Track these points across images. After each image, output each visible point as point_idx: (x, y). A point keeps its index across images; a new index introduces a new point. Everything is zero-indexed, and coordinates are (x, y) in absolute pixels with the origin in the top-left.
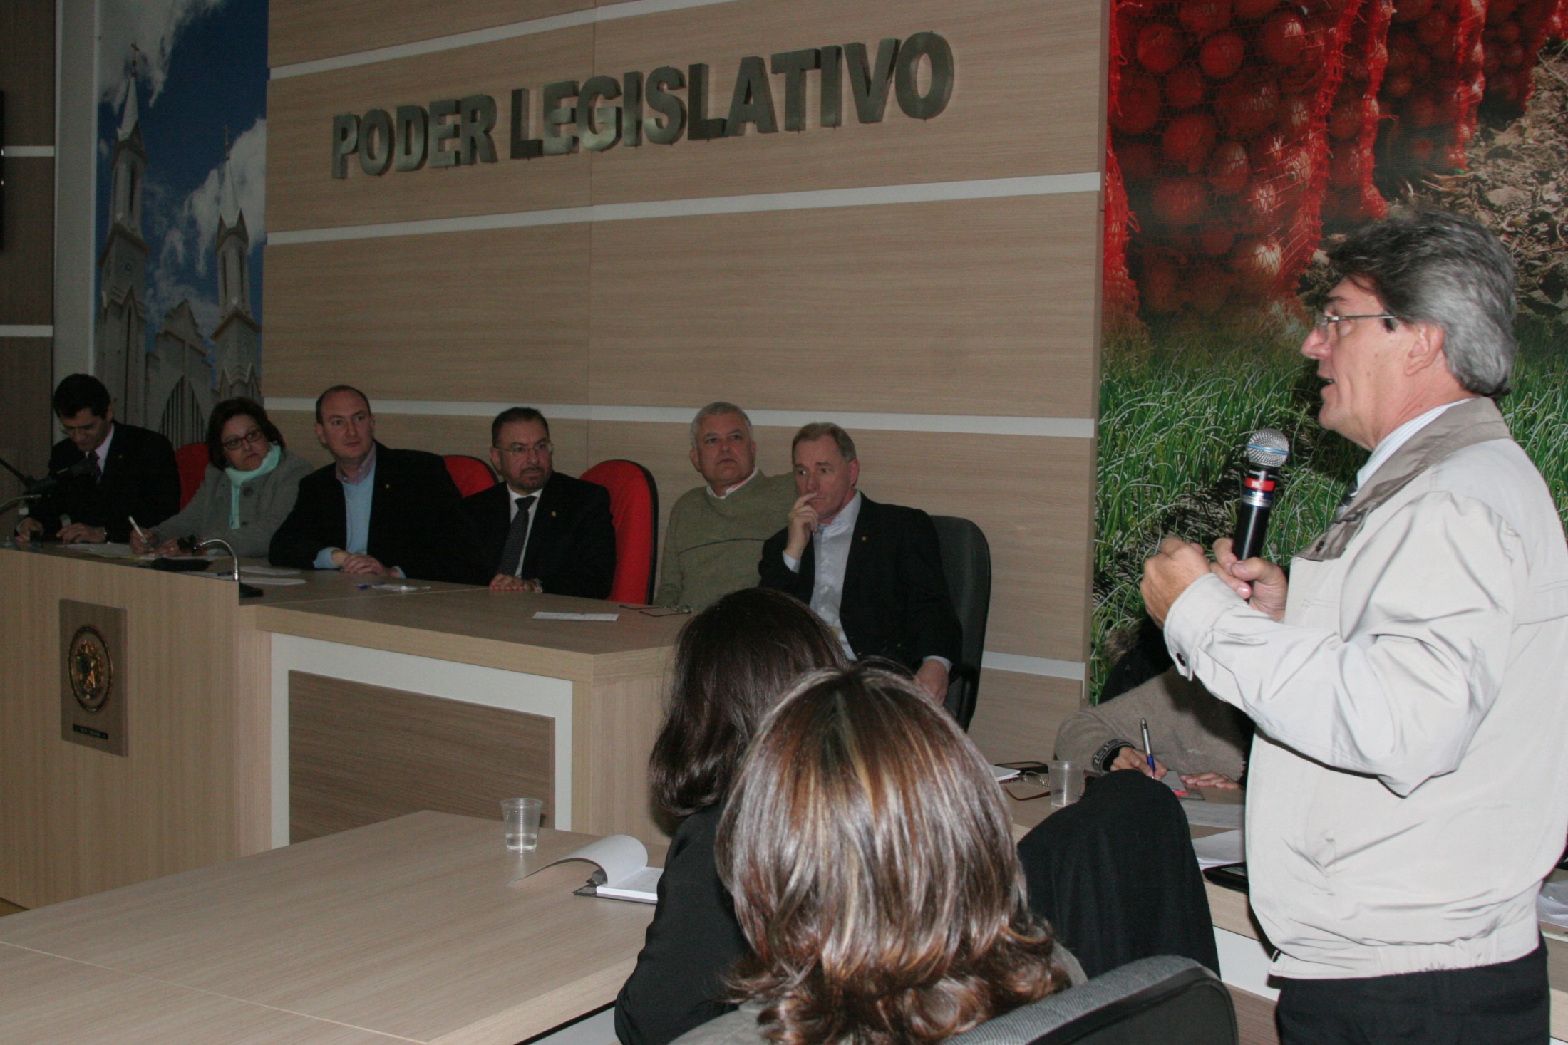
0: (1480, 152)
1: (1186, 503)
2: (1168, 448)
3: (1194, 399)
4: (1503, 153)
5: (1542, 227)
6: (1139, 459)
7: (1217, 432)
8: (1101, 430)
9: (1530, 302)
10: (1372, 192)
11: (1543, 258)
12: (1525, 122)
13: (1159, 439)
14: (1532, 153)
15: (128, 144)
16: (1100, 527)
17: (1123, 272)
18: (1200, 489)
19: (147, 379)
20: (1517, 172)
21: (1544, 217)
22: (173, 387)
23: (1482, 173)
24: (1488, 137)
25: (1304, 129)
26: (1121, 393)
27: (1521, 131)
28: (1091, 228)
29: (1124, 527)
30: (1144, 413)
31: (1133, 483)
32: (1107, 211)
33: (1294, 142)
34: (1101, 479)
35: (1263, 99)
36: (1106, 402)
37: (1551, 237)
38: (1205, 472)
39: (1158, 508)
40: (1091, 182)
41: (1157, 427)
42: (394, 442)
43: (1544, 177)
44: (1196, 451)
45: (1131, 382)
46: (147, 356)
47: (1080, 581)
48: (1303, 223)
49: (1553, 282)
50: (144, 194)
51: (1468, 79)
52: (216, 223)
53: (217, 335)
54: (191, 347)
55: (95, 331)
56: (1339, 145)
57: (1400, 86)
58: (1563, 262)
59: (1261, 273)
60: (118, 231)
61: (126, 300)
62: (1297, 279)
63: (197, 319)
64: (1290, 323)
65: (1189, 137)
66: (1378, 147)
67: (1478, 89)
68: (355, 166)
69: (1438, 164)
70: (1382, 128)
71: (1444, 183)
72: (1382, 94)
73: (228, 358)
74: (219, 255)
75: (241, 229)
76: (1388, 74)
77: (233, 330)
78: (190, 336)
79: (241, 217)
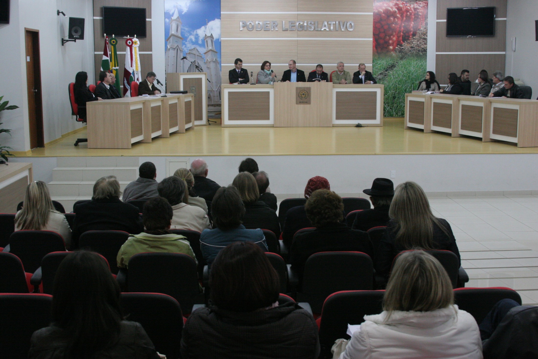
0: (412, 39)
1: (383, 72)
2: (380, 67)
3: (383, 61)
4: (414, 39)
5: (418, 46)
6: (377, 68)
7: (386, 65)
8: (373, 65)
9: (417, 52)
10: (402, 42)
11: (418, 48)
12: (416, 36)
13: (379, 65)
14: (417, 39)
15: (176, 20)
17: (375, 48)
18: (384, 70)
20: (415, 41)
21: (418, 45)
23: (412, 40)
24: (413, 37)
25: (395, 35)
26: (375, 61)
27: (416, 37)
28: (372, 44)
29: (375, 75)
30: (377, 63)
31: (376, 70)
32: (373, 42)
33: (394, 36)
35: (390, 32)
36: (373, 62)
37: (419, 47)
38: (384, 69)
39: (379, 72)
40: (372, 39)
41: (379, 64)
42: (299, 69)
43: (418, 41)
44: (384, 67)
45: (376, 60)
48: (395, 44)
49: (419, 51)
50: (181, 29)
51: (411, 32)
52: (205, 35)
53: (205, 53)
54: (197, 55)
55: (165, 53)
56: (398, 37)
57: (404, 32)
58: (420, 49)
59: (390, 49)
60: (173, 35)
61: (176, 48)
62: (394, 50)
63: (199, 51)
64: (393, 54)
65: (382, 35)
66: (402, 37)
67: (412, 33)
68: (245, 29)
69: (408, 39)
70: (403, 36)
71: (409, 41)
72: (403, 33)
73: (209, 57)
74: (206, 40)
75: (212, 36)
76: (403, 31)
77: (210, 53)
78: (197, 54)
79: (212, 34)
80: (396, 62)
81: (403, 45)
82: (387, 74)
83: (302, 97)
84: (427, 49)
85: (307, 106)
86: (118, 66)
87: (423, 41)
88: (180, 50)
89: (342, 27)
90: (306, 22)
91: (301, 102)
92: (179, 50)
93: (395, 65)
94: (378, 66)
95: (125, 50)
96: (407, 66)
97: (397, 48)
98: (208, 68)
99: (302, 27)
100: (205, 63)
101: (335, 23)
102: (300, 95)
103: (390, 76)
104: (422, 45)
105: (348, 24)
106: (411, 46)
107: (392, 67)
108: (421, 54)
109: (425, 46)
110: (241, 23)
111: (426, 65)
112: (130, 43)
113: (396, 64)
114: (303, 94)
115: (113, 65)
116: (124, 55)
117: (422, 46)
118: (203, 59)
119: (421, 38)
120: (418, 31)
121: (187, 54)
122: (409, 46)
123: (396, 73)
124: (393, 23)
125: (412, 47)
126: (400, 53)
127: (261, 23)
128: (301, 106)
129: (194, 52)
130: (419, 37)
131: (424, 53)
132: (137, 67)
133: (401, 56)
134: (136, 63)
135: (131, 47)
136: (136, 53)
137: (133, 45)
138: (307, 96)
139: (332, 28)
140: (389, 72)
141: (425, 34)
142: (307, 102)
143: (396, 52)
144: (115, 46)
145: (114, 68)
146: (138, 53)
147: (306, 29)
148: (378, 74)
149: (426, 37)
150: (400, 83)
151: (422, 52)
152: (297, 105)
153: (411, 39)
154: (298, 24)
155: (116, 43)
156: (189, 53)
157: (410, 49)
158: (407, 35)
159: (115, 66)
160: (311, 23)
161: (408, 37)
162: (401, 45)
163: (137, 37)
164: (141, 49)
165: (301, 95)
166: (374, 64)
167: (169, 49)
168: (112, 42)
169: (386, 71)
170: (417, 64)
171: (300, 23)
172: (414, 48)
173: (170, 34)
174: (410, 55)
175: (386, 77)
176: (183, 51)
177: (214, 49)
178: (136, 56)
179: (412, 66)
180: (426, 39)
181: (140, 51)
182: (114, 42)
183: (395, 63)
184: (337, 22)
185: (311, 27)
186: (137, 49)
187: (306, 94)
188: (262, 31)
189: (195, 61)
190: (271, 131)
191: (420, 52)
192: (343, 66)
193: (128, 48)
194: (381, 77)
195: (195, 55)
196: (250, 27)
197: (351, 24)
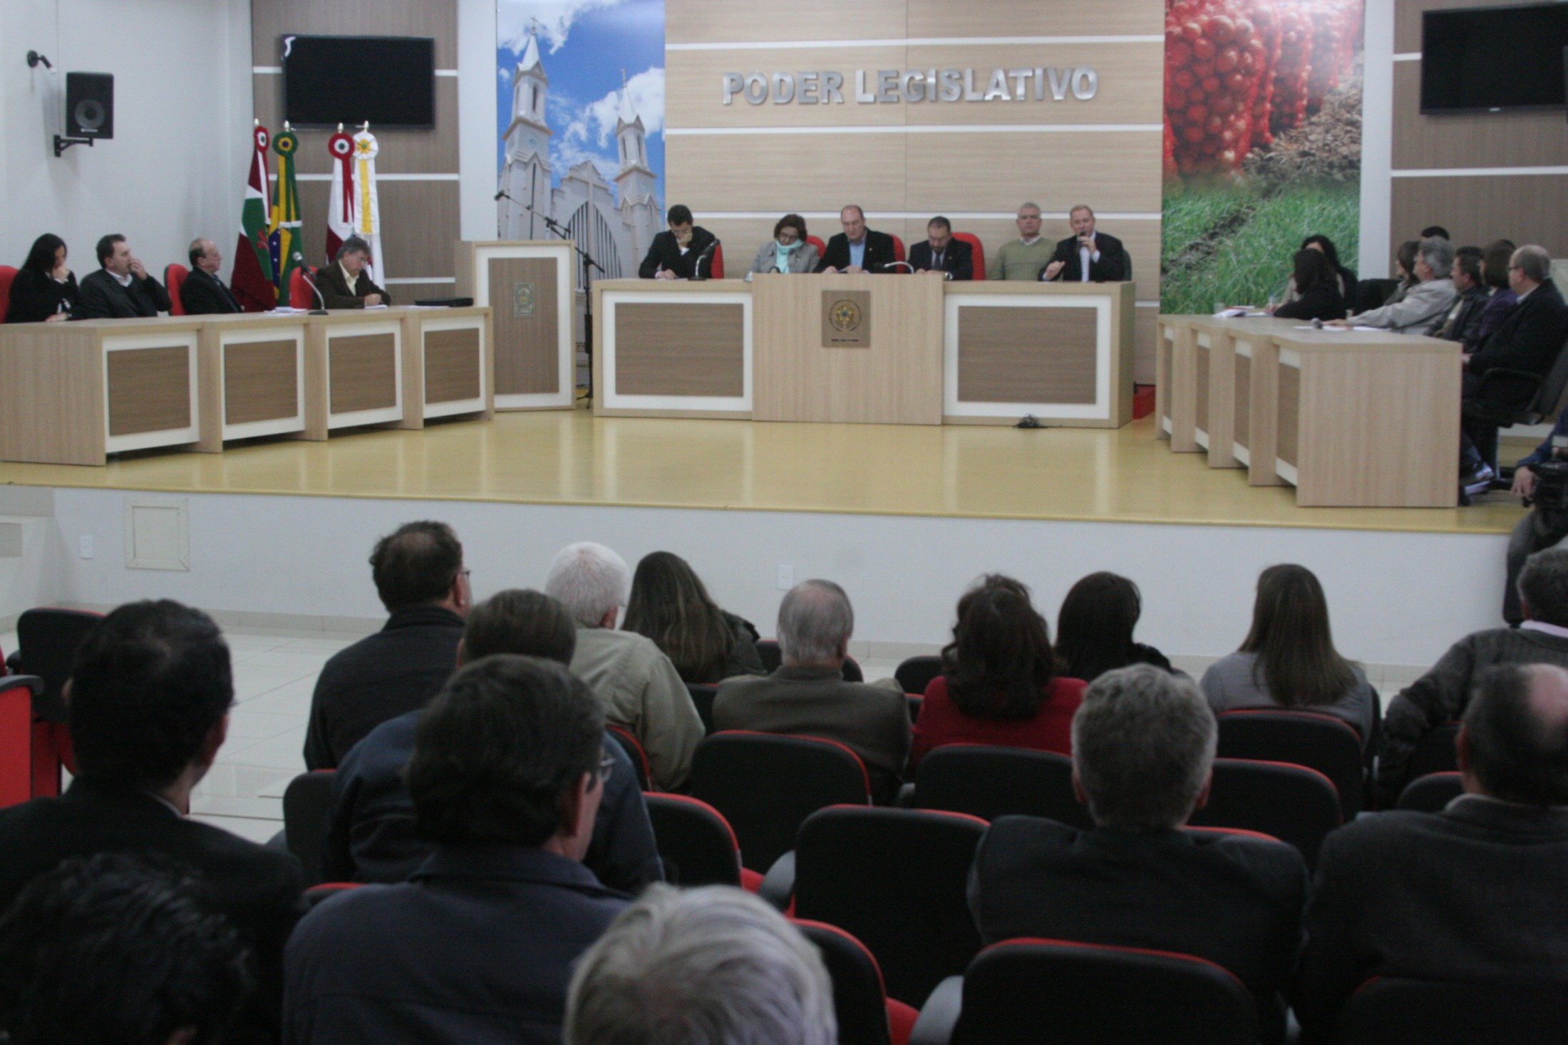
0: (1305, 123)
1: (1199, 241)
2: (1191, 222)
3: (1201, 204)
4: (1311, 124)
5: (1327, 148)
6: (1179, 226)
7: (1211, 215)
8: (1163, 216)
9: (1323, 172)
10: (1268, 134)
11: (1328, 157)
12: (1321, 114)
13: (1187, 219)
14: (1324, 124)
16: (1163, 251)
17: (1171, 159)
18: (1204, 235)
19: (553, 203)
20: (1319, 129)
21: (1327, 145)
22: (574, 210)
23: (1307, 129)
24: (1308, 118)
25: (1243, 112)
26: (1171, 202)
27: (1320, 117)
28: (1160, 144)
29: (1173, 250)
30: (1180, 211)
31: (1177, 235)
32: (1165, 137)
33: (1239, 116)
34: (1163, 233)
35: (1227, 101)
36: (1165, 206)
37: (1330, 151)
38: (1206, 230)
39: (1187, 243)
40: (1159, 128)
41: (1187, 214)
43: (1327, 132)
44: (1202, 222)
45: (1174, 199)
46: (553, 191)
47: (1157, 270)
48: (1242, 144)
49: (1331, 166)
50: (548, 102)
51: (1302, 99)
52: (616, 120)
53: (618, 179)
54: (595, 186)
55: (499, 177)
56: (1255, 119)
57: (1278, 100)
58: (1334, 159)
59: (1227, 161)
60: (521, 121)
61: (531, 159)
62: (1240, 163)
63: (600, 171)
64: (1238, 178)
65: (1198, 113)
66: (1270, 120)
67: (1305, 102)
68: (740, 98)
69: (1291, 126)
70: (1271, 113)
71: (1293, 133)
72: (1272, 102)
73: (630, 192)
74: (619, 138)
75: (638, 125)
76: (1274, 96)
77: (633, 178)
78: (594, 180)
79: (638, 118)
80: (1248, 208)
81: (1272, 146)
82: (1213, 248)
83: (840, 323)
84: (1359, 161)
85: (859, 353)
86: (298, 218)
87: (1347, 132)
88: (544, 170)
89: (1054, 87)
90: (933, 72)
91: (836, 340)
92: (538, 170)
93: (1244, 217)
94: (1183, 221)
95: (329, 170)
96: (1287, 220)
97: (1250, 155)
98: (628, 227)
99: (923, 88)
100: (617, 210)
101: (1030, 74)
102: (834, 318)
103: (1226, 254)
104: (1344, 144)
105: (1077, 76)
106: (1301, 149)
107: (1234, 222)
108: (1339, 176)
109: (1354, 148)
110: (726, 81)
111: (1357, 215)
112: (342, 146)
113: (1247, 214)
114: (845, 314)
115: (283, 214)
116: (328, 185)
117: (1344, 151)
118: (612, 196)
119: (1338, 120)
120: (1327, 97)
121: (562, 180)
122: (1294, 149)
123: (1248, 243)
124: (1236, 70)
125: (1304, 154)
126: (1263, 176)
127: (788, 79)
128: (839, 354)
129: (585, 175)
130: (1333, 117)
131: (1349, 172)
132: (366, 221)
133: (1264, 184)
134: (366, 209)
135: (347, 161)
136: (364, 177)
137: (356, 154)
138: (856, 319)
139: (1020, 91)
140: (1221, 243)
141: (1354, 106)
142: (857, 341)
143: (1247, 170)
144: (289, 158)
145: (284, 224)
146: (373, 177)
147: (931, 95)
148: (1183, 247)
149: (1356, 117)
150: (1261, 280)
151: (1342, 169)
152: (823, 351)
153: (1303, 123)
154: (906, 79)
155: (294, 148)
156: (571, 179)
157: (1298, 160)
158: (1286, 109)
159: (288, 219)
160: (949, 77)
161: (1293, 117)
162: (1266, 148)
163: (370, 130)
164: (382, 165)
165: (838, 315)
166: (1169, 212)
167: (510, 166)
168: (280, 144)
169: (1213, 236)
170: (1326, 212)
171: (911, 79)
172: (1313, 155)
173: (513, 119)
174: (1298, 181)
175: (1211, 257)
176: (550, 172)
177: (645, 165)
178: (365, 186)
179: (1307, 220)
180: (1356, 124)
181: (379, 170)
182: (285, 144)
183: (1243, 210)
184: (1039, 72)
185: (948, 92)
186: (371, 166)
187: (852, 315)
188: (795, 105)
189: (587, 204)
190: (747, 431)
191: (1335, 171)
193: (338, 164)
194: (1193, 257)
195: (587, 183)
196: (756, 92)
197: (1085, 77)
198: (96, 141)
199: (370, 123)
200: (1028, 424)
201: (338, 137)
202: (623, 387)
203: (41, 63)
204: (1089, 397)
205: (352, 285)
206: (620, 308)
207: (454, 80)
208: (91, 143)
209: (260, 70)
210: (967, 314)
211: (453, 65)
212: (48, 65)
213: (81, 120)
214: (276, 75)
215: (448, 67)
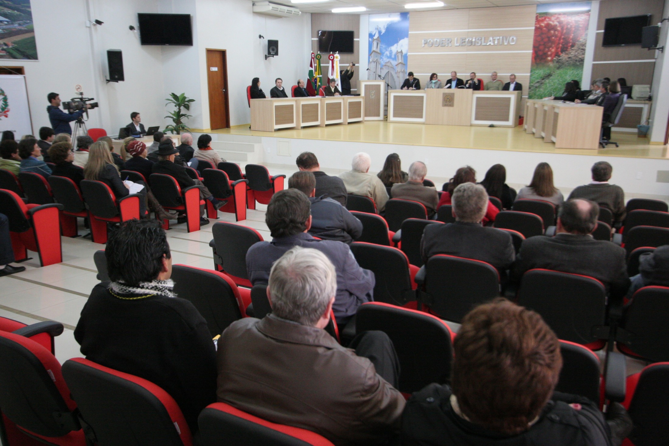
0: (570, 50)
1: (539, 81)
2: (537, 76)
3: (541, 71)
4: (572, 50)
6: (534, 77)
7: (543, 74)
9: (574, 62)
10: (560, 53)
11: (575, 59)
12: (574, 47)
13: (537, 75)
14: (575, 50)
15: (376, 39)
16: (530, 83)
17: (534, 60)
18: (541, 79)
19: (381, 71)
21: (576, 55)
22: (385, 73)
23: (570, 51)
24: (571, 48)
25: (554, 47)
28: (531, 56)
29: (532, 83)
30: (535, 73)
31: (534, 79)
32: (533, 54)
33: (553, 48)
34: (530, 79)
35: (550, 44)
36: (531, 71)
37: (576, 57)
39: (536, 81)
40: (531, 51)
42: (457, 77)
43: (576, 52)
44: (541, 76)
45: (534, 70)
46: (381, 68)
47: (528, 88)
48: (553, 55)
49: (576, 61)
50: (380, 46)
51: (570, 43)
52: (396, 51)
53: (396, 65)
55: (368, 65)
56: (557, 48)
57: (563, 44)
58: (577, 59)
59: (548, 60)
60: (374, 51)
61: (376, 61)
62: (552, 61)
63: (392, 63)
64: (551, 64)
65: (542, 47)
66: (561, 49)
68: (426, 45)
69: (566, 50)
70: (562, 47)
71: (567, 52)
72: (562, 44)
73: (399, 69)
74: (397, 55)
75: (401, 52)
76: (563, 42)
77: (400, 65)
78: (390, 66)
79: (401, 51)
80: (553, 72)
81: (561, 56)
82: (542, 82)
83: (447, 101)
84: (584, 59)
85: (451, 108)
86: (321, 75)
87: (582, 52)
88: (379, 63)
89: (505, 41)
90: (474, 38)
92: (378, 63)
93: (552, 74)
94: (536, 75)
95: (328, 63)
96: (563, 75)
97: (554, 58)
98: (398, 77)
99: (472, 42)
100: (396, 73)
101: (499, 38)
102: (446, 99)
103: (546, 84)
104: (580, 55)
105: (511, 38)
106: (568, 56)
107: (549, 75)
108: (578, 64)
109: (583, 56)
110: (423, 41)
111: (582, 74)
112: (331, 57)
113: (552, 73)
114: (448, 99)
115: (318, 74)
116: (328, 67)
117: (580, 57)
118: (395, 69)
119: (579, 49)
120: (577, 43)
121: (383, 66)
122: (566, 56)
123: (552, 81)
124: (553, 36)
125: (569, 58)
126: (557, 64)
127: (438, 40)
128: (446, 108)
129: (388, 64)
130: (578, 48)
131: (581, 62)
132: (337, 75)
133: (558, 66)
134: (337, 73)
135: (333, 60)
136: (337, 65)
137: (335, 59)
139: (496, 42)
140: (545, 81)
141: (584, 45)
143: (554, 62)
144: (319, 60)
145: (318, 76)
146: (339, 65)
147: (473, 44)
148: (535, 82)
149: (584, 48)
150: (554, 90)
151: (579, 61)
152: (442, 107)
153: (569, 50)
154: (467, 40)
155: (320, 58)
156: (385, 65)
157: (568, 59)
158: (565, 46)
159: (319, 75)
160: (478, 39)
161: (567, 48)
162: (559, 56)
163: (338, 53)
164: (341, 62)
166: (532, 73)
167: (371, 62)
168: (317, 57)
169: (543, 79)
170: (574, 73)
171: (469, 40)
172: (571, 58)
173: (372, 51)
174: (567, 65)
175: (542, 85)
176: (380, 64)
177: (403, 62)
178: (337, 67)
179: (569, 75)
180: (584, 50)
181: (340, 63)
182: (318, 57)
183: (552, 72)
184: (501, 37)
185: (478, 43)
186: (338, 62)
187: (450, 99)
188: (439, 47)
189: (389, 71)
190: (423, 127)
191: (577, 62)
192: (496, 75)
193: (331, 62)
194: (537, 85)
195: (389, 66)
196: (430, 43)
197: (513, 39)
198: (274, 56)
199: (338, 52)
200: (492, 126)
201: (331, 55)
202: (395, 115)
203: (262, 37)
204: (507, 119)
205: (333, 90)
206: (395, 97)
207: (358, 41)
208: (273, 57)
209: (313, 39)
210: (478, 99)
211: (358, 37)
212: (263, 38)
213: (271, 51)
214: (317, 40)
215: (357, 38)
